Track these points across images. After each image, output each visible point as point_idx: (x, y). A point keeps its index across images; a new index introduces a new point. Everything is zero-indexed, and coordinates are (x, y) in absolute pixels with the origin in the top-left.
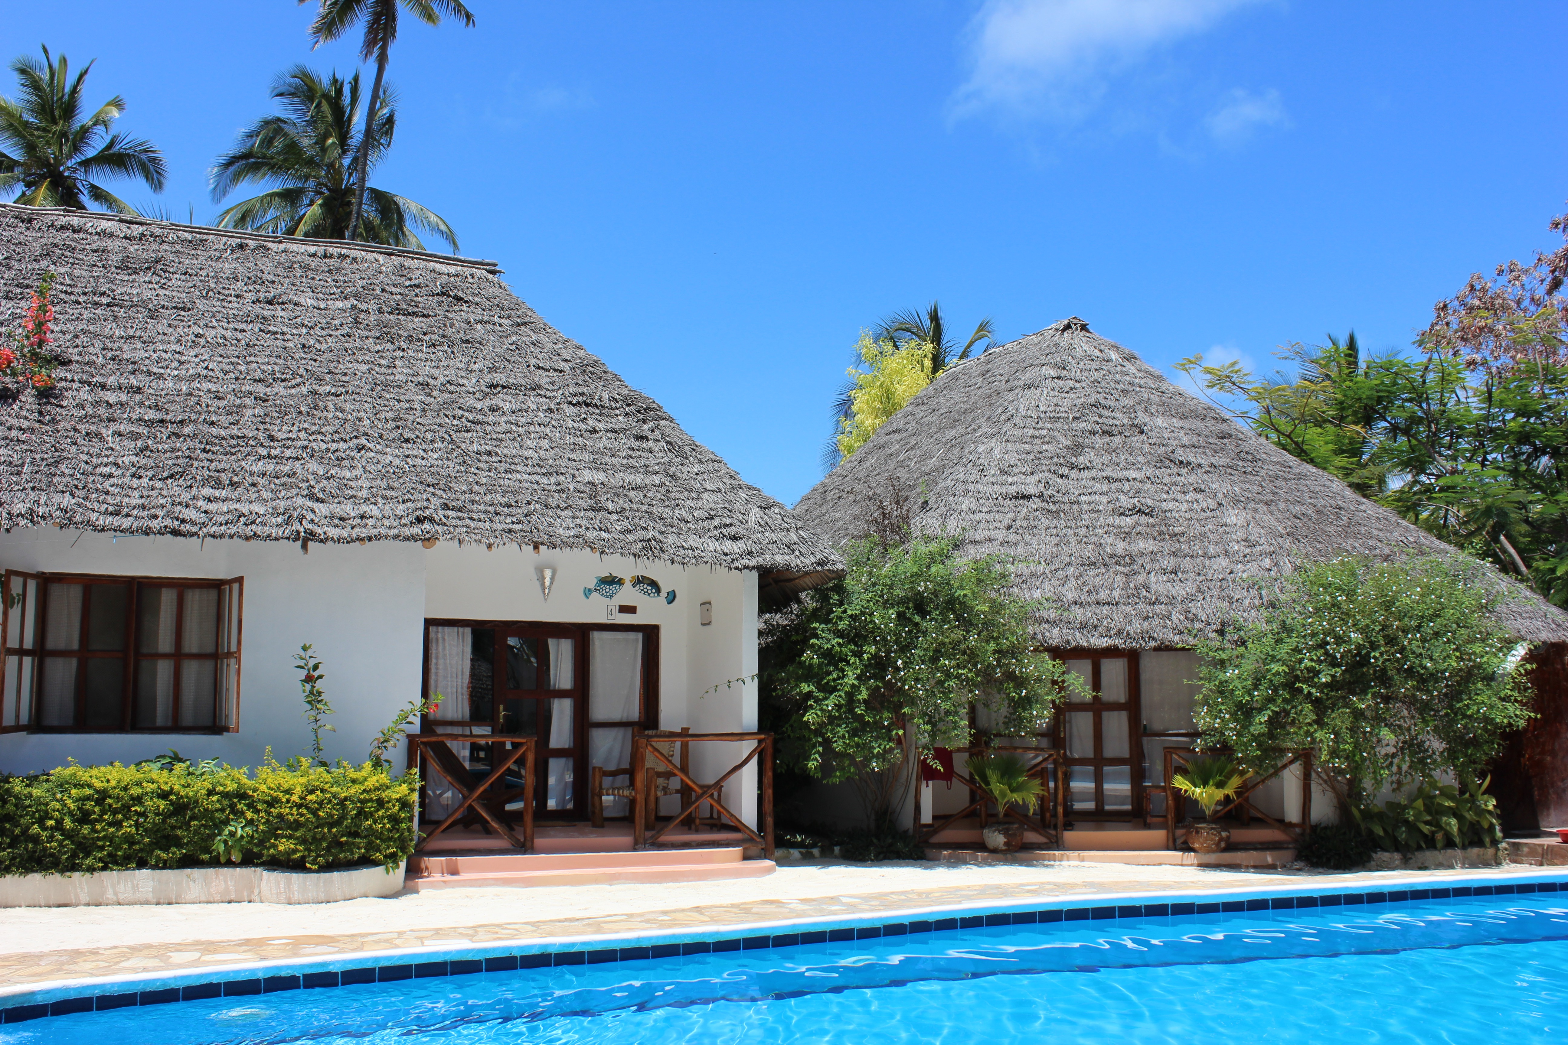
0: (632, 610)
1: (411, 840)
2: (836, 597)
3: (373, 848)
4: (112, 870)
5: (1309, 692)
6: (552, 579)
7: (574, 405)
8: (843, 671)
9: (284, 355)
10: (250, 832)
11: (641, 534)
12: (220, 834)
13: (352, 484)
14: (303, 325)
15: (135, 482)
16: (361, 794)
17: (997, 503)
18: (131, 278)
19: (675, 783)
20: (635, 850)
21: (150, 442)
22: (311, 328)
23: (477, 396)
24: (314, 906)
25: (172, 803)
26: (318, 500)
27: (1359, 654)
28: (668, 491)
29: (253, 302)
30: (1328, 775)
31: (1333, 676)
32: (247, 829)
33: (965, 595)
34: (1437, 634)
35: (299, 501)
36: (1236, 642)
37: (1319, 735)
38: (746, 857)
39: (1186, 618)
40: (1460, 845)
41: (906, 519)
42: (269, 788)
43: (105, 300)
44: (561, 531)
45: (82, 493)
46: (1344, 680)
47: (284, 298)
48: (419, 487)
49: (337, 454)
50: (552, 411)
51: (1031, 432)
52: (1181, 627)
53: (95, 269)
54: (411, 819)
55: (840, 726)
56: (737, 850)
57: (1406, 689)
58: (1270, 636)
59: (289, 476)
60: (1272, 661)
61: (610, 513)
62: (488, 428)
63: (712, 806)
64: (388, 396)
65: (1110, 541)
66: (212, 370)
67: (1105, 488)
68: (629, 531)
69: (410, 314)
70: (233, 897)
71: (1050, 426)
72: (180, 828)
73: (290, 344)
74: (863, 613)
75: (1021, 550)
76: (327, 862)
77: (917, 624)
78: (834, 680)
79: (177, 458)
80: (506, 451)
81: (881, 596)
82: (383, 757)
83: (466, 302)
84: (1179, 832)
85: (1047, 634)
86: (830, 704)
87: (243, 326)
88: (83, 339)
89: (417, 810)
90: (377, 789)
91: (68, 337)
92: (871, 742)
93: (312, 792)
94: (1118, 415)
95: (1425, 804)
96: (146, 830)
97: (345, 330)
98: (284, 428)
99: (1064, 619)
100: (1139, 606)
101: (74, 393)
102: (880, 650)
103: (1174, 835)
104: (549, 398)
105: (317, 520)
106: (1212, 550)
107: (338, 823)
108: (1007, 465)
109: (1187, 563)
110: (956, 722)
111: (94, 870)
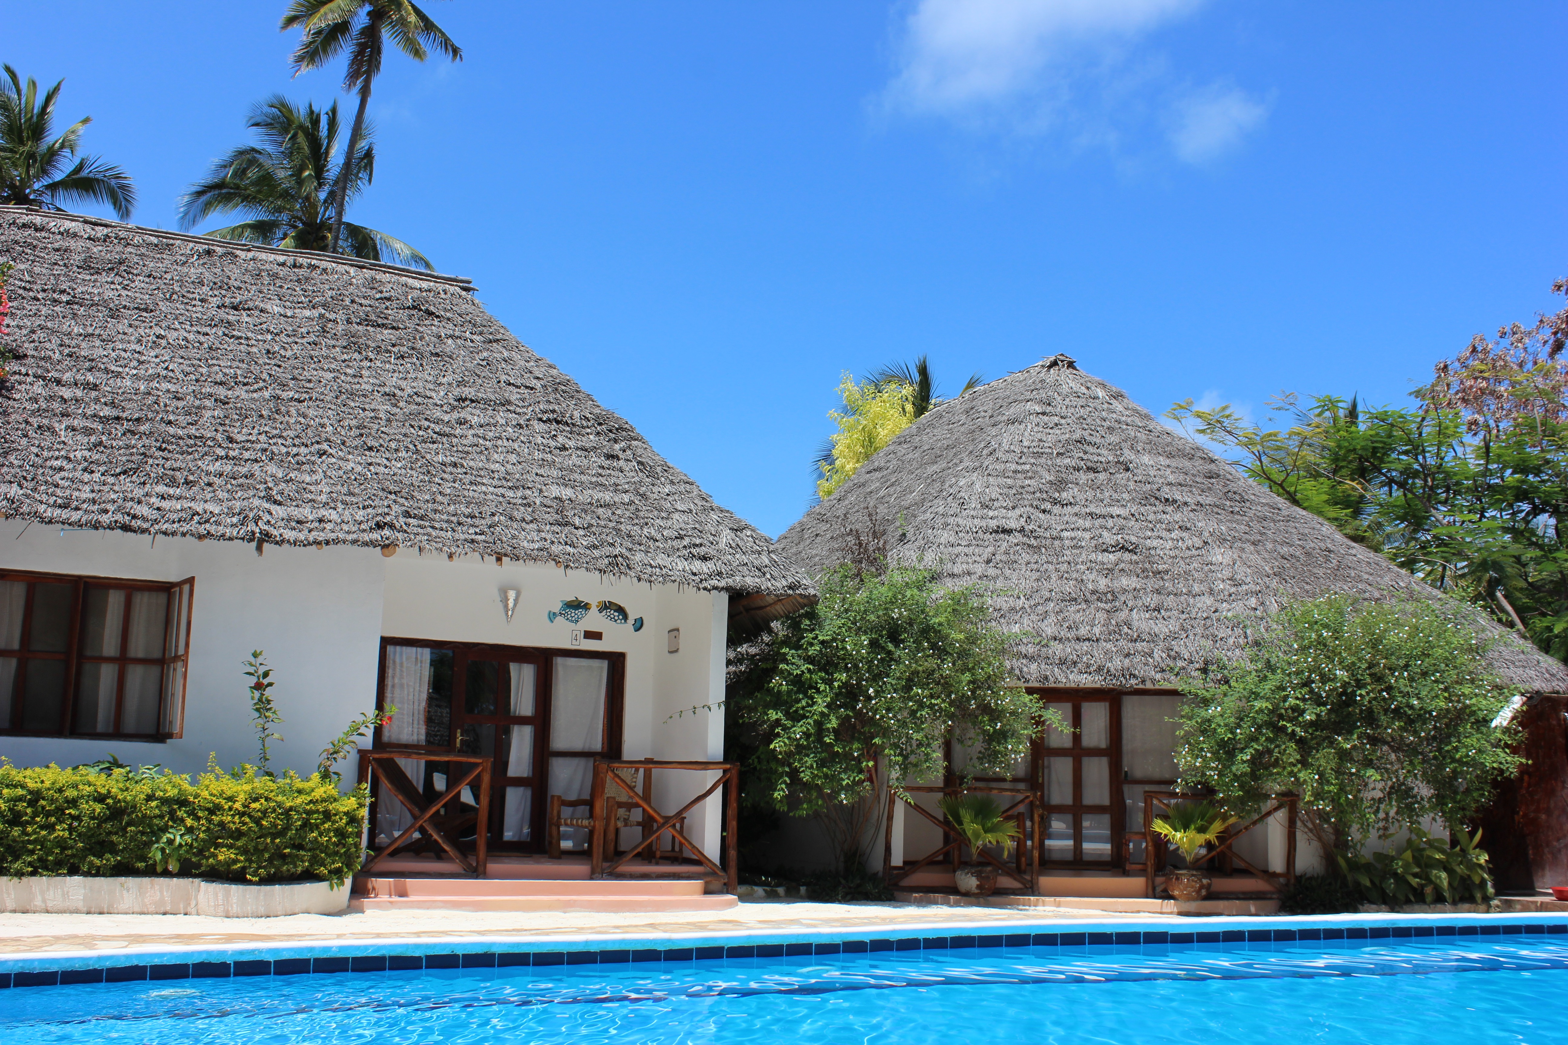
0: (597, 636)
1: (358, 857)
2: (808, 622)
3: (317, 862)
4: (41, 875)
5: (1293, 731)
6: (516, 601)
7: (544, 422)
8: (812, 698)
9: (247, 360)
10: (190, 841)
11: (608, 550)
12: (157, 842)
13: (312, 488)
14: (268, 331)
15: (86, 477)
16: (307, 804)
17: (976, 537)
18: (93, 278)
19: (637, 815)
20: (591, 879)
21: (104, 438)
22: (277, 334)
23: (445, 408)
24: (253, 920)
25: (109, 807)
26: (275, 502)
27: (1344, 693)
28: (638, 510)
29: (218, 307)
30: (1313, 823)
31: (1318, 715)
32: (186, 837)
33: (940, 624)
34: (1425, 674)
35: (256, 502)
36: (1219, 681)
37: (1302, 775)
38: (707, 892)
39: (1169, 656)
40: (1449, 900)
41: (883, 550)
42: (212, 795)
43: (64, 298)
44: (525, 544)
45: (31, 485)
46: (1329, 720)
47: (250, 304)
48: (381, 494)
49: (297, 458)
50: (521, 427)
51: (1013, 467)
52: (1163, 665)
53: (56, 267)
54: (359, 835)
55: (808, 756)
56: (698, 884)
57: (1393, 729)
58: (1254, 673)
59: (246, 477)
60: (1255, 699)
61: (576, 528)
62: (455, 440)
63: (674, 837)
64: (353, 404)
65: (1092, 577)
66: (172, 371)
67: (1088, 524)
68: (595, 547)
69: (379, 326)
70: (168, 908)
71: (1033, 461)
72: (116, 833)
73: (254, 350)
74: (834, 640)
75: (1000, 584)
76: (269, 874)
77: (889, 653)
78: (803, 708)
79: (132, 454)
80: (472, 463)
81: (854, 623)
82: (332, 769)
83: (438, 317)
84: (1159, 880)
85: (1025, 669)
86: (798, 731)
87: (207, 330)
88: (40, 335)
89: (366, 826)
90: (324, 800)
91: (24, 332)
92: (840, 773)
93: (256, 800)
94: (1104, 452)
95: (1414, 857)
96: (79, 835)
97: (312, 338)
98: (244, 430)
99: (1043, 654)
100: (1120, 643)
101: (28, 387)
102: (851, 678)
103: (1153, 883)
104: (519, 414)
105: (273, 522)
106: (1196, 588)
107: (282, 833)
108: (988, 498)
109: (1170, 601)
110: (927, 754)
111: (23, 874)
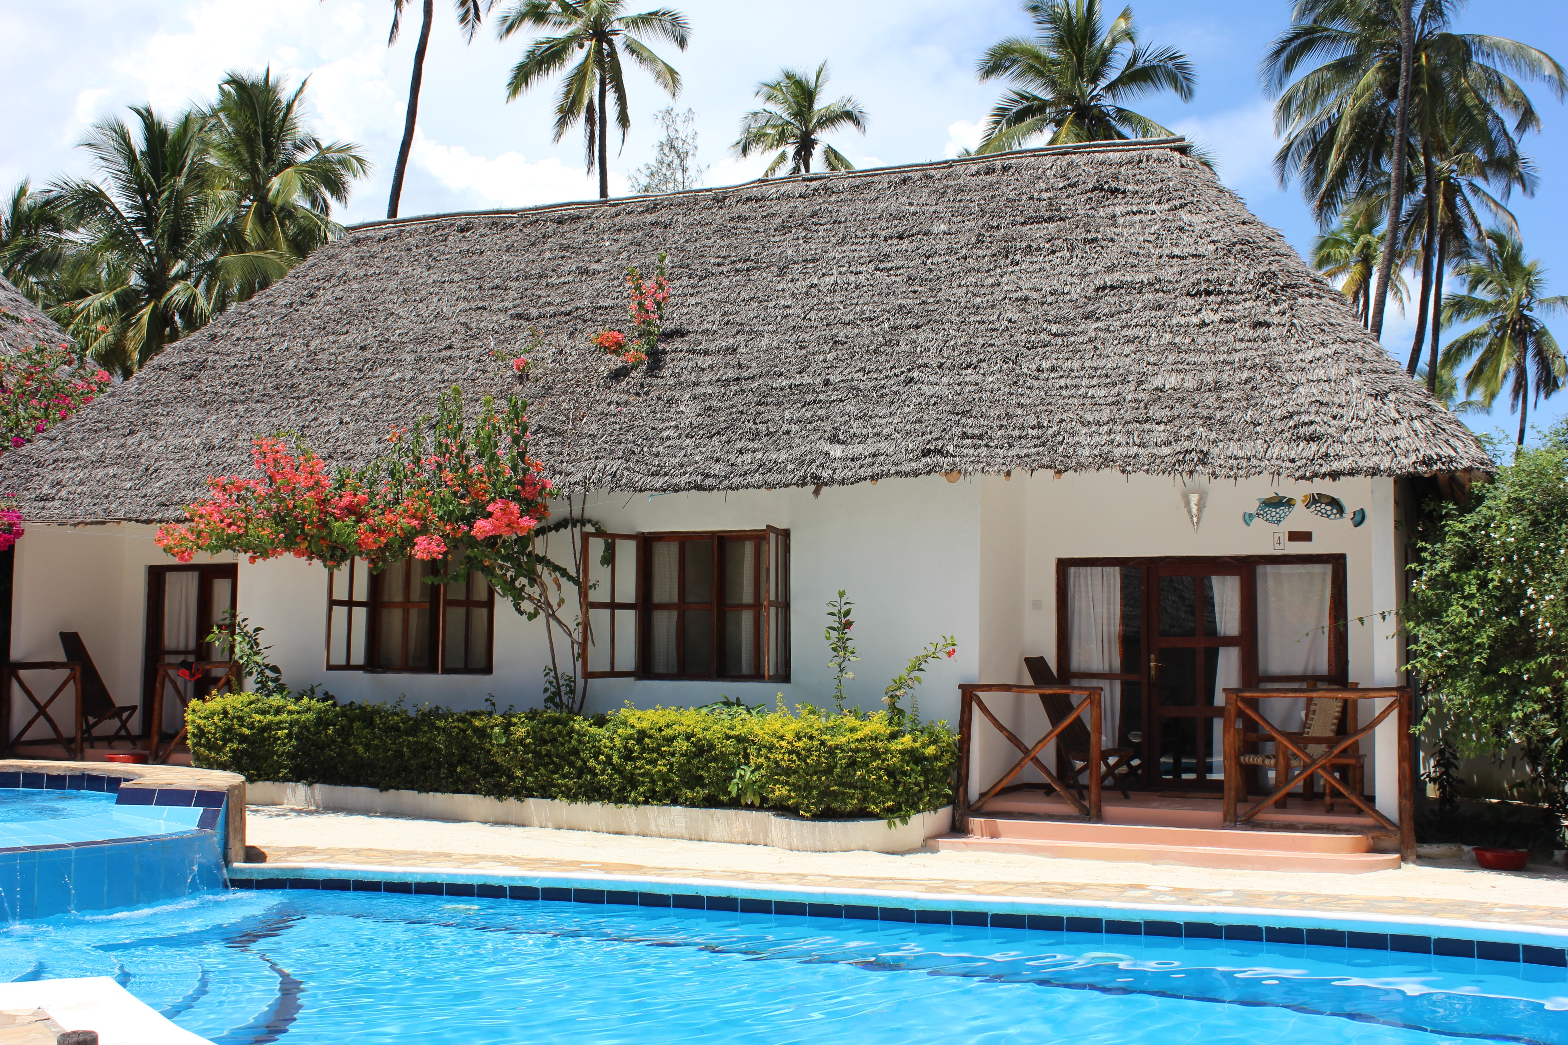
0: (1306, 536)
3: (868, 800)
4: (652, 804)
10: (759, 777)
12: (733, 777)
15: (686, 442)
16: (852, 742)
20: (1224, 828)
21: (717, 401)
23: (1077, 303)
25: (694, 745)
26: (838, 442)
29: (885, 240)
38: (1373, 849)
42: (767, 733)
47: (918, 229)
62: (1070, 339)
69: (1045, 221)
70: (751, 839)
72: (702, 769)
76: (819, 810)
82: (897, 706)
83: (1123, 193)
93: (800, 739)
96: (675, 770)
101: (677, 363)
105: (829, 463)
107: (828, 771)
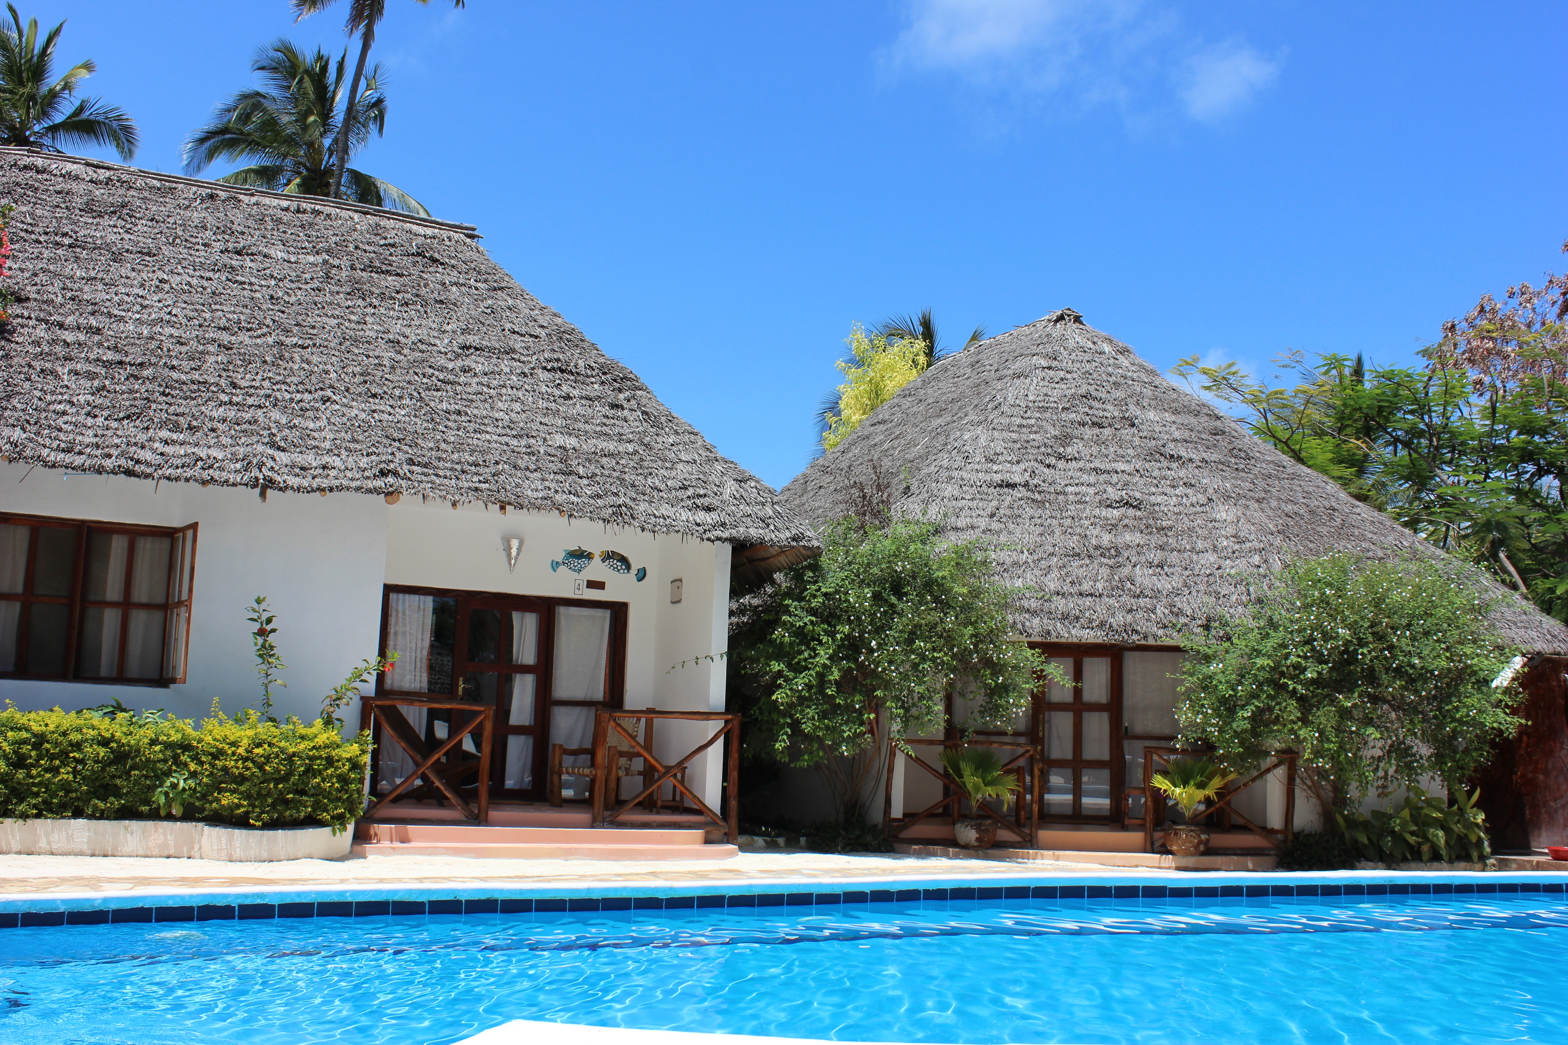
0: (600, 585)
1: (361, 803)
2: (811, 574)
3: (320, 808)
4: (46, 818)
5: (1294, 688)
6: (519, 550)
7: (548, 370)
8: (814, 650)
9: (250, 305)
10: (193, 785)
11: (612, 500)
12: (161, 786)
13: (316, 435)
14: (272, 276)
15: (90, 421)
16: (310, 750)
17: (981, 490)
18: (95, 221)
19: (638, 764)
20: (593, 827)
21: (107, 383)
22: (281, 280)
23: (449, 356)
24: (256, 864)
25: (113, 751)
26: (279, 448)
27: (1346, 651)
28: (642, 460)
29: (222, 252)
30: (1312, 781)
31: (1319, 673)
32: (190, 782)
33: (944, 578)
34: (1427, 634)
35: (260, 448)
36: (1221, 638)
37: (1302, 733)
38: (708, 841)
39: (1171, 612)
40: (1446, 858)
41: (887, 503)
42: (215, 740)
43: (67, 241)
44: (529, 493)
45: (34, 429)
46: (1330, 678)
47: (254, 249)
48: (385, 441)
49: (301, 404)
50: (525, 375)
51: (1018, 421)
52: (1165, 621)
53: (58, 210)
54: (361, 781)
55: (810, 707)
56: (699, 833)
57: (1394, 688)
58: (1256, 631)
59: (250, 423)
60: (1257, 656)
61: (580, 478)
62: (459, 388)
63: (675, 787)
64: (356, 351)
65: (1096, 532)
66: (176, 315)
67: (1092, 479)
68: (599, 496)
69: (383, 272)
70: (172, 852)
71: (1038, 415)
72: (120, 777)
73: (258, 295)
74: (837, 592)
75: (1003, 538)
76: (272, 819)
77: (892, 606)
78: (805, 660)
79: (135, 399)
80: (476, 412)
81: (858, 576)
82: (334, 716)
83: (442, 264)
84: (1158, 835)
85: (1027, 624)
86: (800, 683)
87: (210, 274)
88: (42, 278)
89: (368, 772)
90: (327, 746)
91: (27, 275)
92: (841, 725)
93: (259, 745)
94: (1109, 407)
95: (1411, 815)
96: (84, 778)
97: (316, 284)
98: (248, 376)
99: (1045, 609)
100: (1123, 599)
101: (30, 330)
102: (854, 630)
103: (1152, 837)
104: (523, 362)
105: (277, 468)
106: (1200, 545)
107: (285, 779)
108: (992, 452)
109: (1174, 557)
110: (929, 707)
111: (28, 817)
